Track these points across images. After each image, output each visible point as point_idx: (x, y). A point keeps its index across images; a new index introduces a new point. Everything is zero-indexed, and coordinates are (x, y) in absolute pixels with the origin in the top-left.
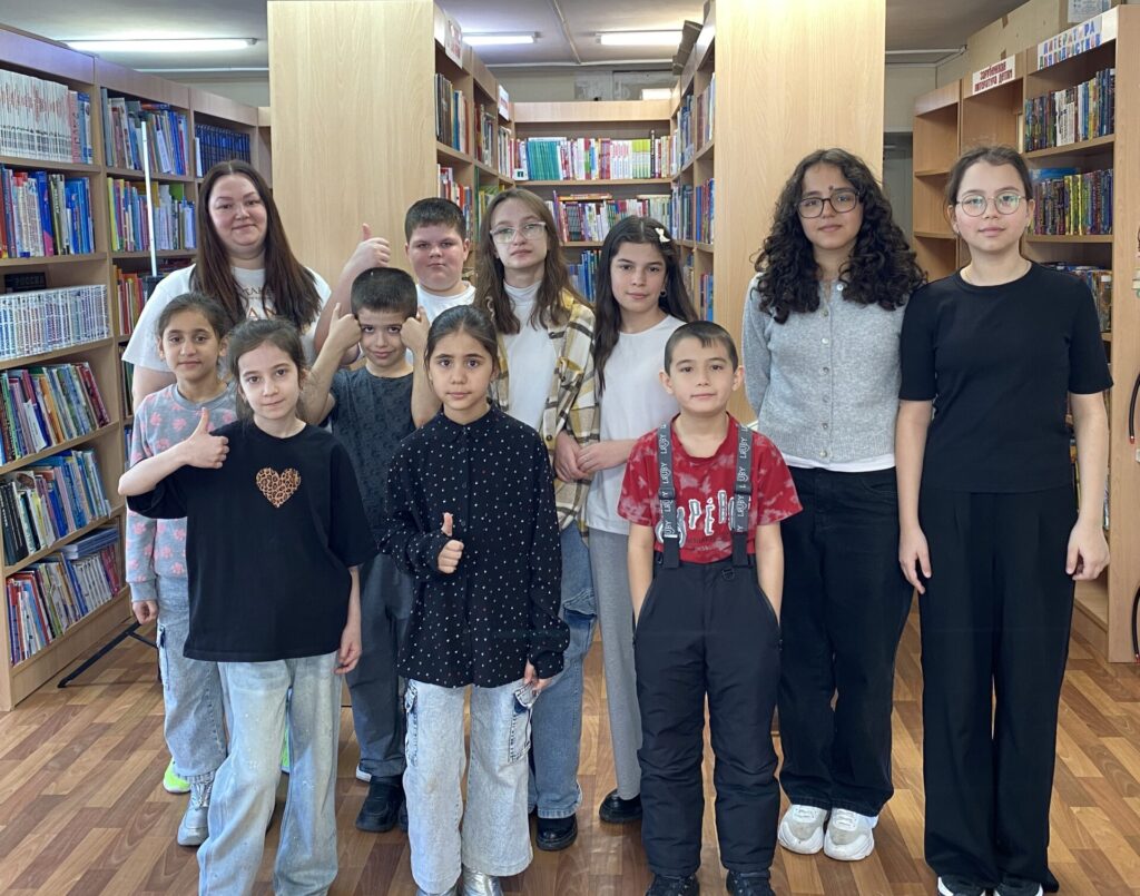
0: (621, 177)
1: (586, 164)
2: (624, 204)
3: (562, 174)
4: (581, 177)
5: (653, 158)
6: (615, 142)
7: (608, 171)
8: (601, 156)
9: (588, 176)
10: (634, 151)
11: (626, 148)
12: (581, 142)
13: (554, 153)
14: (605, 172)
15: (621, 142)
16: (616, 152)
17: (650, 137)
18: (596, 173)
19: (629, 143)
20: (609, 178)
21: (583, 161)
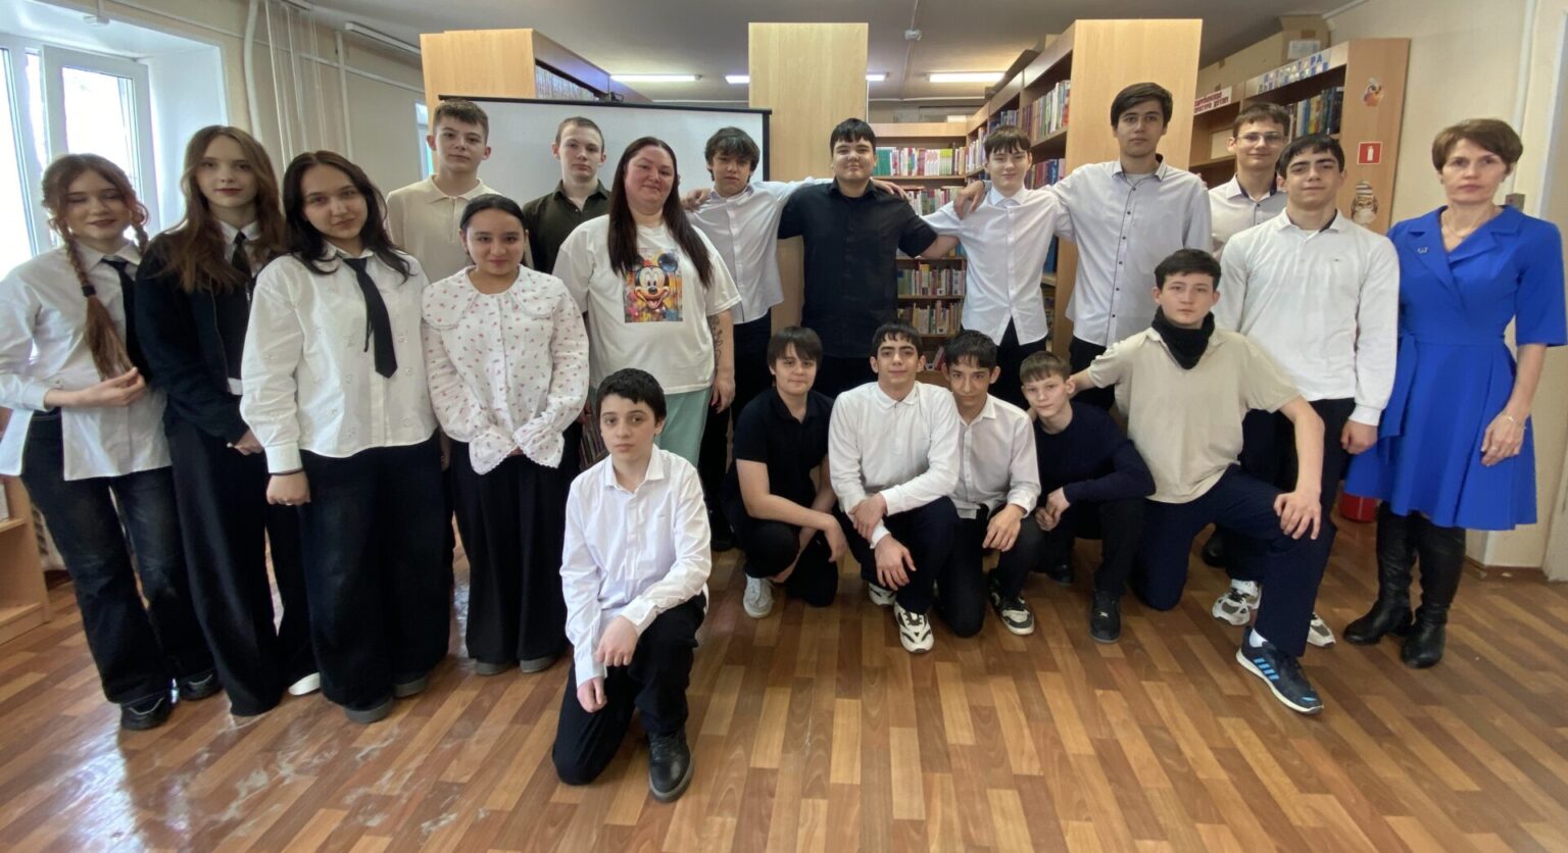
0: (931, 174)
1: (909, 165)
2: (933, 193)
3: (893, 171)
4: (905, 174)
5: (953, 161)
6: (929, 151)
7: (923, 170)
8: (919, 160)
9: (910, 173)
10: (942, 157)
11: (936, 154)
12: (906, 150)
13: (888, 158)
14: (921, 171)
15: (933, 151)
16: (929, 158)
17: (950, 147)
18: (915, 171)
19: (938, 151)
20: (923, 174)
21: (907, 163)
